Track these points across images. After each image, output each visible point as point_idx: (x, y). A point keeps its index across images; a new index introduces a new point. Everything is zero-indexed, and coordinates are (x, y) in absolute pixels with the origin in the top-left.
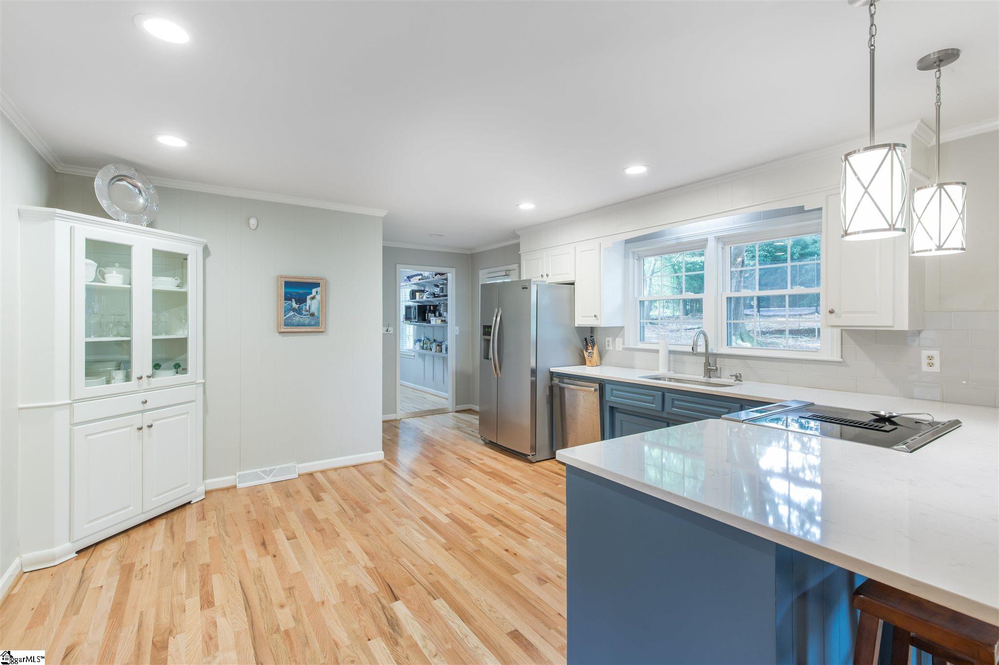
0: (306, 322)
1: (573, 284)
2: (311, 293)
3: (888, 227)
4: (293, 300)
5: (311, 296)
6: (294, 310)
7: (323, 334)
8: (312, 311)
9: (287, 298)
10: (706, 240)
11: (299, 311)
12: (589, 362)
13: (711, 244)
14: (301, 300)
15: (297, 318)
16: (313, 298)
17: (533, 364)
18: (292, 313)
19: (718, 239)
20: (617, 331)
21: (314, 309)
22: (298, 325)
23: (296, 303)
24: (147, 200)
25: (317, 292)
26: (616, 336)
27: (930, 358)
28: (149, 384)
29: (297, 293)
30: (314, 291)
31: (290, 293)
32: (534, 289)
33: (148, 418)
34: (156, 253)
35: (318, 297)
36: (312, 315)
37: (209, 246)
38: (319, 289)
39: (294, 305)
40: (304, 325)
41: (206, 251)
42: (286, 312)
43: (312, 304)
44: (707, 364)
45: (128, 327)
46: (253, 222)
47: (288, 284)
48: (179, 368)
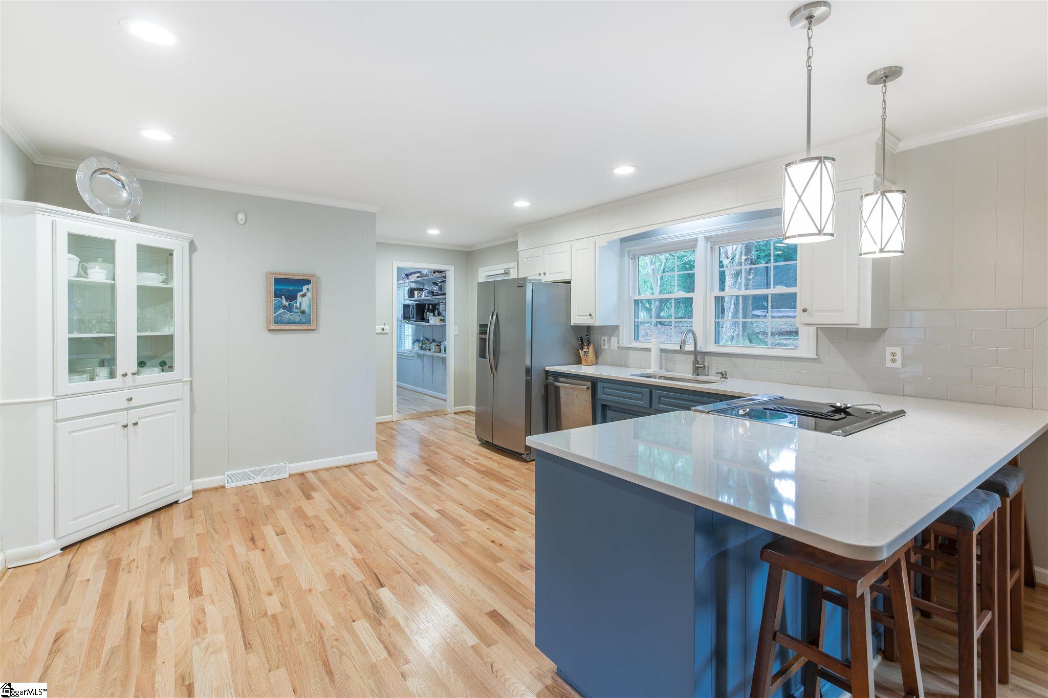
0: (297, 320)
1: (569, 282)
2: (302, 291)
3: (818, 232)
4: (283, 297)
5: (302, 293)
6: (284, 307)
7: (315, 331)
8: (302, 309)
9: (277, 295)
10: (696, 240)
11: (289, 309)
12: (584, 361)
13: (701, 244)
14: (292, 297)
15: (288, 316)
16: (304, 295)
17: (528, 363)
18: (282, 311)
19: (707, 239)
20: (612, 330)
21: (304, 307)
22: (288, 323)
23: (286, 301)
24: (130, 194)
25: (308, 289)
26: (612, 336)
27: (893, 354)
28: (134, 381)
29: (288, 290)
30: (305, 288)
31: (280, 290)
32: (529, 288)
33: (133, 415)
34: (141, 248)
35: (309, 294)
36: (303, 312)
37: (195, 242)
38: (310, 286)
39: (284, 302)
40: (294, 323)
41: (192, 247)
42: (276, 309)
43: (303, 302)
44: (696, 362)
45: (112, 325)
46: (241, 217)
47: (278, 281)
48: (166, 365)
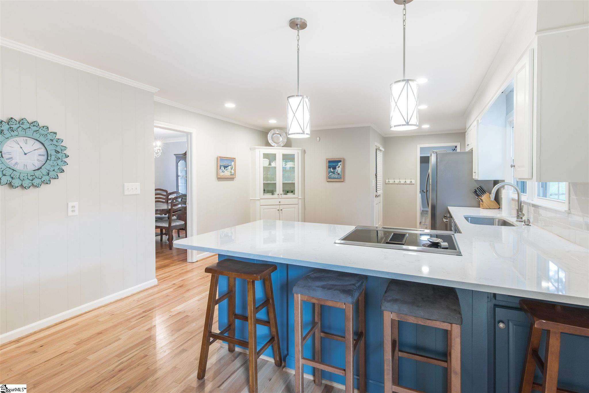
0: (336, 177)
2: (338, 165)
4: (331, 168)
5: (338, 166)
6: (332, 172)
7: (343, 182)
8: (338, 173)
9: (329, 167)
11: (333, 173)
14: (334, 168)
15: (333, 176)
16: (339, 167)
18: (331, 173)
21: (339, 172)
22: (333, 179)
23: (333, 169)
24: (283, 138)
25: (340, 164)
28: (281, 197)
29: (333, 165)
30: (339, 164)
31: (330, 165)
33: (281, 208)
34: (284, 155)
35: (341, 166)
36: (339, 174)
37: (306, 150)
38: (341, 163)
39: (332, 170)
40: (335, 178)
41: (304, 152)
42: (329, 173)
43: (339, 170)
45: (274, 179)
46: (318, 139)
47: (330, 162)
